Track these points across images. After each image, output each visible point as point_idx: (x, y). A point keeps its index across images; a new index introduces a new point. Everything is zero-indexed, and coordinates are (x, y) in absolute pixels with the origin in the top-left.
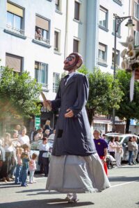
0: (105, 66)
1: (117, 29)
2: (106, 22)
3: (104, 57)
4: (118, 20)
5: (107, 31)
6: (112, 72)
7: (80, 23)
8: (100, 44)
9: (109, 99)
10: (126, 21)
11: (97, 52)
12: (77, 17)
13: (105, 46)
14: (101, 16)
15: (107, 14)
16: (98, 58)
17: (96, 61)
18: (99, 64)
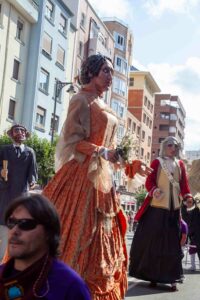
0: (43, 131)
1: (58, 93)
2: (46, 85)
3: (42, 122)
4: (59, 85)
5: (47, 94)
6: (49, 138)
7: (19, 83)
8: (39, 107)
9: (44, 167)
10: (67, 87)
11: (35, 116)
12: (16, 76)
13: (45, 110)
14: (41, 78)
15: (48, 77)
16: (36, 122)
17: (33, 125)
18: (36, 128)
